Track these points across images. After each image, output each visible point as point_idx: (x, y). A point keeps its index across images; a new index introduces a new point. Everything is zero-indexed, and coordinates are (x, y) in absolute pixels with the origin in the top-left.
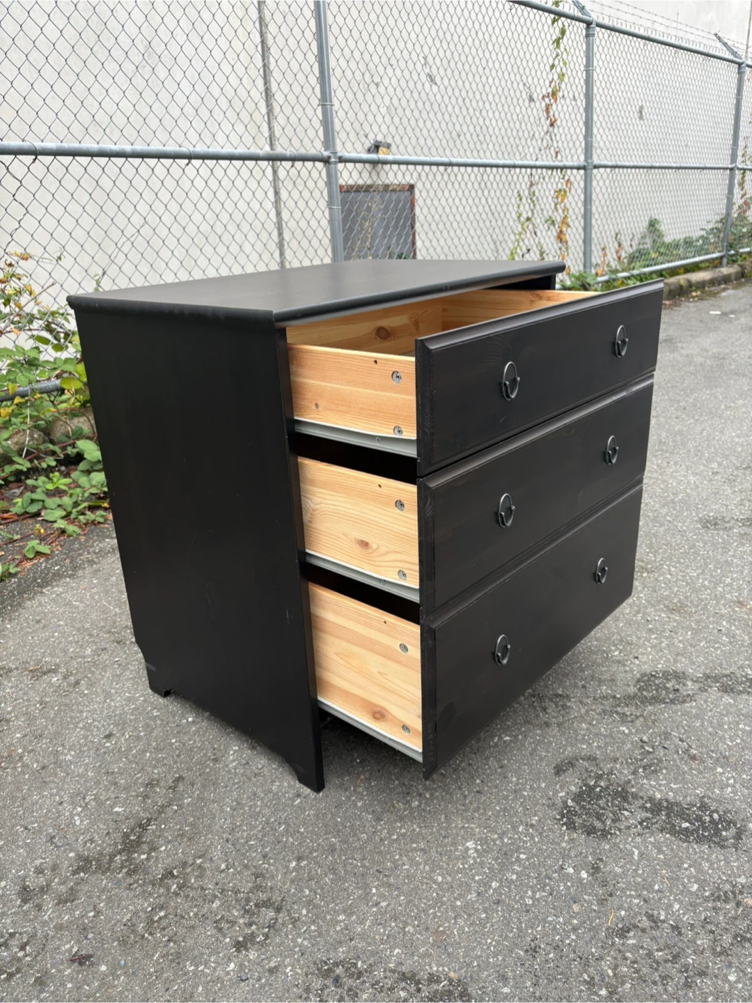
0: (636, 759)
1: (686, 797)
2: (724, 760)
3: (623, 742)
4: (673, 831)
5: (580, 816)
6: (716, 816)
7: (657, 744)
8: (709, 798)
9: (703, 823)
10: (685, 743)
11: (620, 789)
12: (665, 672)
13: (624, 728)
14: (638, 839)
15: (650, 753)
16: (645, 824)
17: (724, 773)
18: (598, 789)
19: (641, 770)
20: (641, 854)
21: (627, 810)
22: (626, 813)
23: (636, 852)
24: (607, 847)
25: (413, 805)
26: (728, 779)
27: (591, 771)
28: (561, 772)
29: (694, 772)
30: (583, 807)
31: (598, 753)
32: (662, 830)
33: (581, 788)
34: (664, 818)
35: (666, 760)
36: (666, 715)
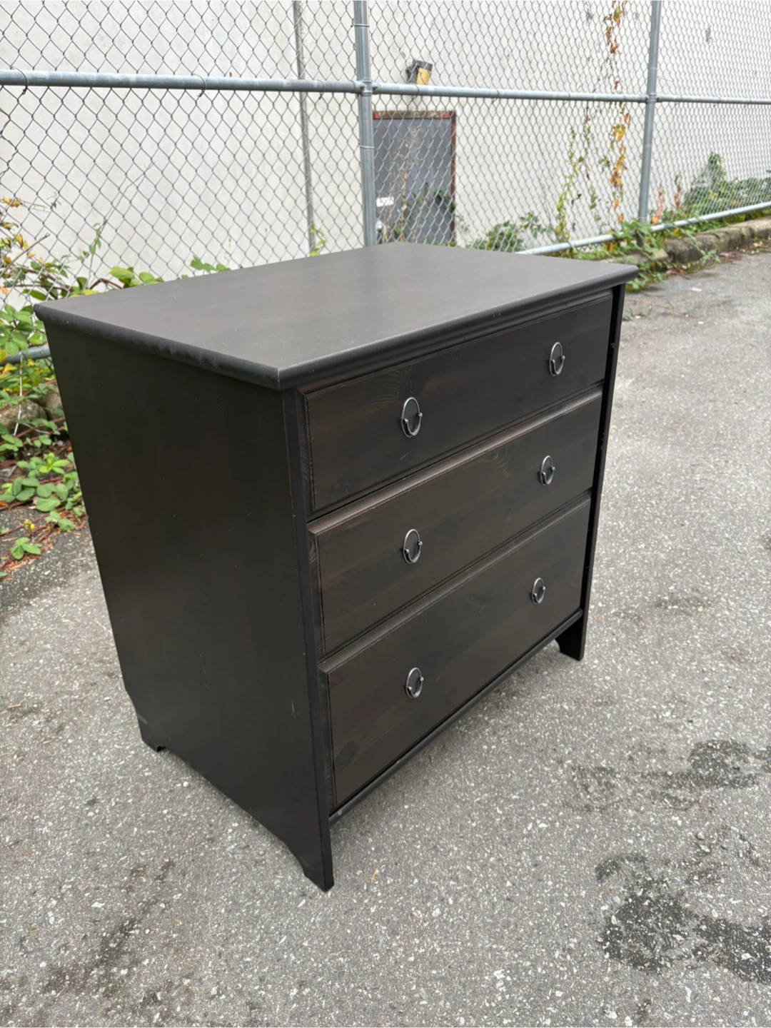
0: (690, 862)
1: (746, 917)
3: (676, 839)
4: (733, 967)
5: (625, 940)
7: (714, 842)
9: (766, 953)
10: (746, 843)
11: (671, 904)
12: (724, 742)
13: (677, 818)
14: (692, 975)
15: (707, 853)
16: (700, 953)
18: (646, 903)
19: (696, 878)
20: (695, 995)
21: (679, 933)
22: (679, 937)
23: (689, 992)
24: (656, 984)
25: (433, 914)
27: (639, 877)
28: (604, 876)
29: (756, 882)
30: (629, 927)
31: (646, 851)
32: (719, 962)
33: (627, 900)
34: (721, 945)
35: (725, 865)
36: (724, 802)
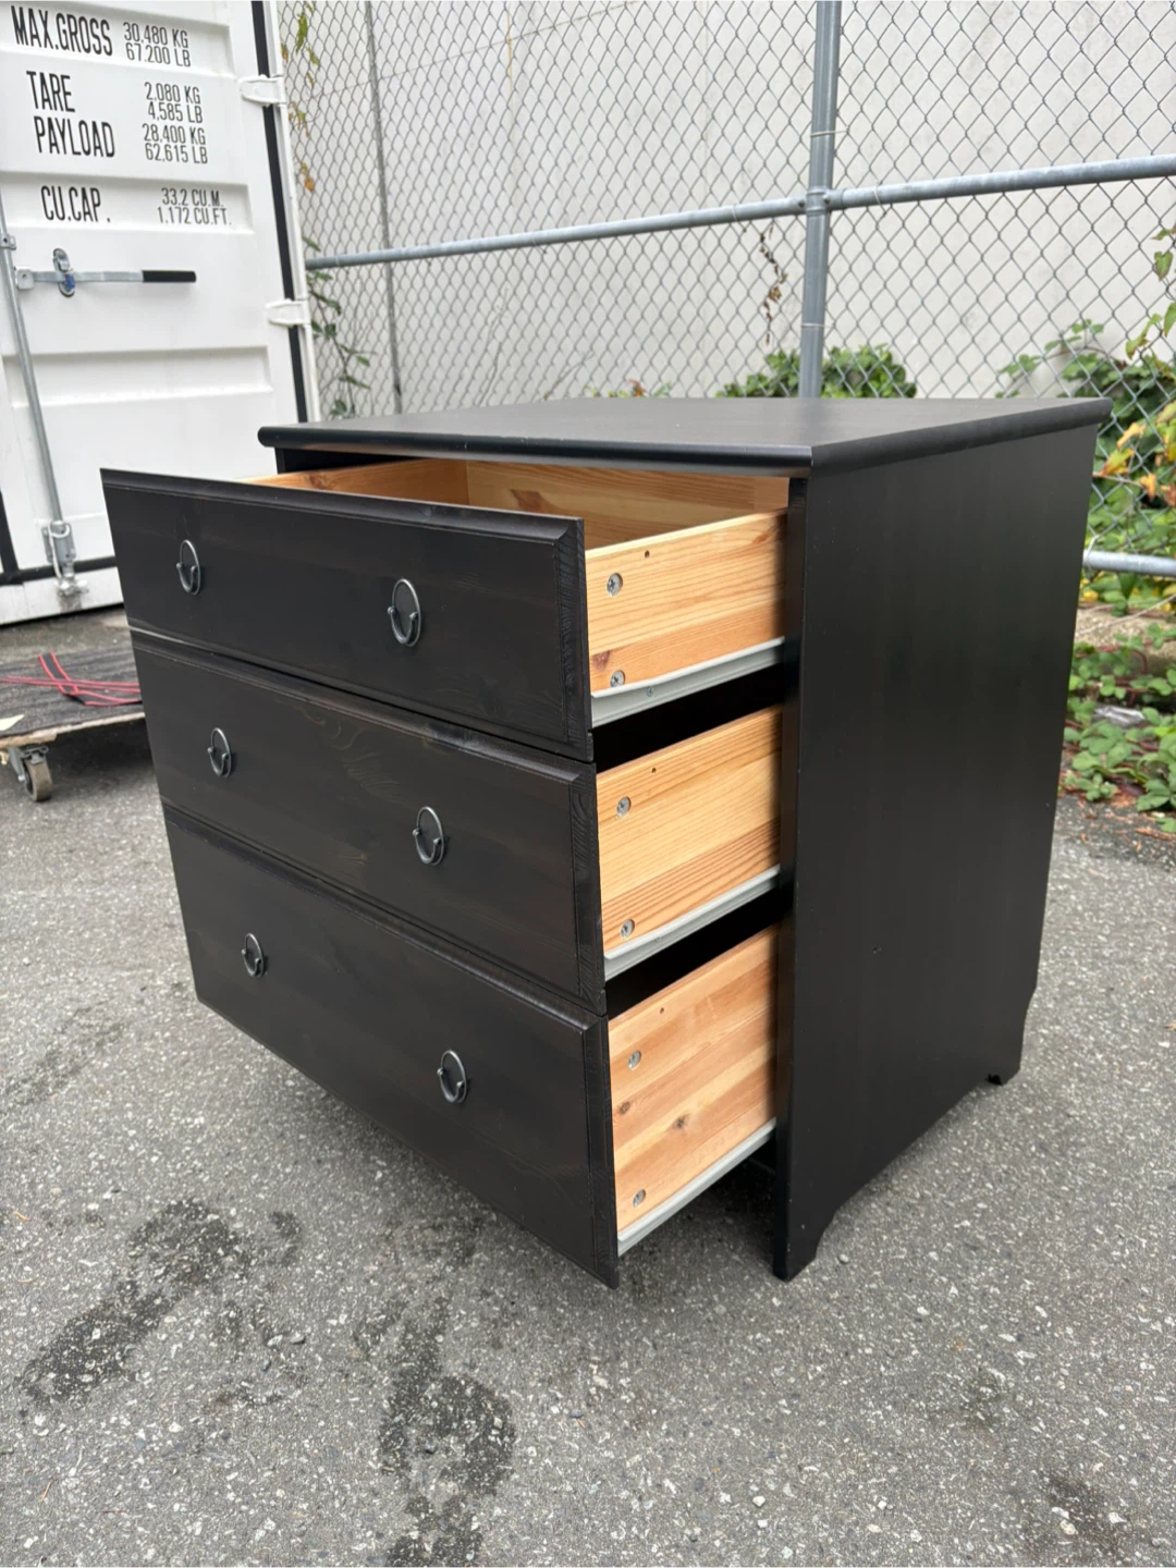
1: (146, 1353)
2: (193, 1443)
3: (306, 1310)
4: (92, 1318)
5: (185, 1222)
6: (87, 1378)
7: (282, 1356)
8: (126, 1386)
9: (87, 1358)
10: (264, 1400)
11: (207, 1276)
13: (342, 1321)
14: (107, 1273)
15: (265, 1341)
16: (128, 1287)
17: (165, 1431)
18: (220, 1251)
19: (232, 1314)
20: (83, 1269)
21: (166, 1273)
22: (159, 1272)
23: (90, 1264)
24: (117, 1237)
26: (148, 1432)
27: (261, 1251)
28: (276, 1219)
29: (191, 1387)
30: (198, 1228)
31: (298, 1270)
32: (106, 1305)
33: (234, 1233)
34: (125, 1312)
35: (237, 1357)
36: (356, 1399)
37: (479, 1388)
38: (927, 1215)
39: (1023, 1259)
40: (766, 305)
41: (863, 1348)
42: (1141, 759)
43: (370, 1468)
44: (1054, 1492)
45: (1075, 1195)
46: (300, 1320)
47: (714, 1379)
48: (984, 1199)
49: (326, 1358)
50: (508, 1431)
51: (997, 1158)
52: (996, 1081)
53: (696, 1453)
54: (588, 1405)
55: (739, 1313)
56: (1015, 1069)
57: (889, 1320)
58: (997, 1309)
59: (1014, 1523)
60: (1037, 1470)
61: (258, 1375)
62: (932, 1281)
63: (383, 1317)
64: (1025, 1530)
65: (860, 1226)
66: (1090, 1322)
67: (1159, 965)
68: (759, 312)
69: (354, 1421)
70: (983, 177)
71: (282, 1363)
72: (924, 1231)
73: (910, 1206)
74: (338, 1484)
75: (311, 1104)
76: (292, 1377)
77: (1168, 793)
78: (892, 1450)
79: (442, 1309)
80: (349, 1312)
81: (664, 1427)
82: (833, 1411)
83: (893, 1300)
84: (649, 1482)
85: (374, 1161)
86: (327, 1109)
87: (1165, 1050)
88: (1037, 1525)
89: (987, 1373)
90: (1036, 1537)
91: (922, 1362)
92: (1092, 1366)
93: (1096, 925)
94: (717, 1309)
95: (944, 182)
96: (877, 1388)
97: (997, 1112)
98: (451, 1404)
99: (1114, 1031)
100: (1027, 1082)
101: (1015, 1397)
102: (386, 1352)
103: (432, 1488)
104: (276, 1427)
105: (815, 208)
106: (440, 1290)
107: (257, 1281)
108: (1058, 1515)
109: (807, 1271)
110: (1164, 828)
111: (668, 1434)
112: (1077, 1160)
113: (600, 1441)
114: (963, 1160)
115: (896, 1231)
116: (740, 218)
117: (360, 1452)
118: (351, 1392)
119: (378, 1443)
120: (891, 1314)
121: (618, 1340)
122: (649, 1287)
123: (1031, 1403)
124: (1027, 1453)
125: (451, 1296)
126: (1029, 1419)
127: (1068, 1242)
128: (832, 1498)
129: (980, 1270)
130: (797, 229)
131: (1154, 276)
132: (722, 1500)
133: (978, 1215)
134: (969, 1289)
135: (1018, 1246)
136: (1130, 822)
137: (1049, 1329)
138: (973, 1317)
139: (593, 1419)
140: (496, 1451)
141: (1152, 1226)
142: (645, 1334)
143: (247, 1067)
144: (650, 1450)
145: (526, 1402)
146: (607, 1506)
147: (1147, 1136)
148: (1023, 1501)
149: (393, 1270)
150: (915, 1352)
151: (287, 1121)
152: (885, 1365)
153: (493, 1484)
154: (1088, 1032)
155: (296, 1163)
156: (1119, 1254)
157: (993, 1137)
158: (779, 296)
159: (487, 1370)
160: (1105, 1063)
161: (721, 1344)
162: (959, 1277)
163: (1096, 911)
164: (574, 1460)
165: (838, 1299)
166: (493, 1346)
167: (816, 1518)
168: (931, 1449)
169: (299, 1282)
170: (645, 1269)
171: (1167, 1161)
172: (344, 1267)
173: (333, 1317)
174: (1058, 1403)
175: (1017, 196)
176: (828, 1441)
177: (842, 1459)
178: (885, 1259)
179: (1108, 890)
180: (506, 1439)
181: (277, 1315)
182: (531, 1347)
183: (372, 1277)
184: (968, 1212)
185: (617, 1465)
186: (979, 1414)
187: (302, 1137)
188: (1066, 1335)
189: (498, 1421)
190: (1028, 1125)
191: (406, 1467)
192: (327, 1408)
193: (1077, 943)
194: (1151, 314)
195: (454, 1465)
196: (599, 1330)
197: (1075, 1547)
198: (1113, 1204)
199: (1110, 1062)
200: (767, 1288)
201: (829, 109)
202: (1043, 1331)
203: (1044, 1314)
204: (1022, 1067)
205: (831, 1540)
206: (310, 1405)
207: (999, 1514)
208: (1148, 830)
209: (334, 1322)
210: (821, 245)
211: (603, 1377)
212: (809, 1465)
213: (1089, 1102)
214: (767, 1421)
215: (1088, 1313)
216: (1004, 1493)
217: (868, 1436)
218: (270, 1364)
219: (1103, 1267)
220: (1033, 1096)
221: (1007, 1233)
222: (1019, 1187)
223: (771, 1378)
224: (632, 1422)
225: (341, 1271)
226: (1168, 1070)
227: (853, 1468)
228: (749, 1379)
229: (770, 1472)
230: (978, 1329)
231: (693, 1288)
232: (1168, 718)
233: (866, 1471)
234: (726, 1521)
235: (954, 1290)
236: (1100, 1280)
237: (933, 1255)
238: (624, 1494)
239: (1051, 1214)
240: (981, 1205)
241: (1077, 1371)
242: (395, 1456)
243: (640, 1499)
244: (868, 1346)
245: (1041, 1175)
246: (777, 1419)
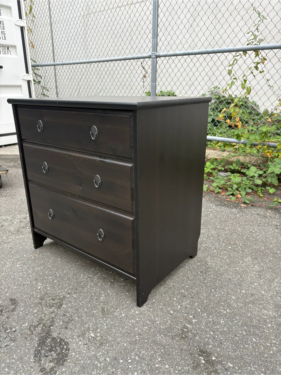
3: (17, 323)
10: (4, 346)
13: (26, 325)
15: (5, 331)
27: (6, 309)
28: (11, 300)
31: (16, 313)
36: (29, 344)
37: (61, 339)
38: (174, 289)
39: (196, 298)
40: (143, 79)
41: (157, 322)
42: (227, 184)
43: (31, 361)
44: (200, 353)
45: (208, 283)
46: (15, 325)
47: (121, 332)
48: (188, 285)
49: (21, 335)
50: (68, 349)
51: (191, 275)
52: (191, 257)
53: (115, 351)
54: (89, 341)
55: (128, 316)
56: (196, 254)
57: (164, 315)
58: (189, 310)
59: (191, 361)
60: (196, 348)
61: (3, 340)
62: (174, 305)
63: (37, 323)
64: (193, 363)
65: (158, 293)
66: (210, 312)
67: (229, 229)
68: (141, 80)
69: (28, 350)
70: (191, 51)
71: (10, 336)
72: (173, 293)
73: (170, 287)
74: (22, 366)
75: (23, 270)
76: (12, 340)
77: (233, 191)
78: (163, 346)
79: (53, 320)
80: (28, 323)
81: (108, 345)
82: (149, 338)
83: (165, 310)
84: (103, 359)
85: (38, 284)
86: (27, 272)
87: (230, 249)
88: (196, 361)
89: (186, 326)
90: (195, 364)
91: (171, 324)
92: (210, 322)
93: (216, 221)
94: (122, 315)
95: (182, 52)
96: (160, 331)
97: (192, 265)
98: (54, 344)
99: (219, 245)
100: (199, 257)
101: (192, 331)
102: (37, 332)
103: (47, 365)
104: (7, 353)
105: (154, 57)
106: (53, 315)
107: (4, 316)
108: (201, 359)
109: (145, 304)
110: (232, 199)
111: (108, 347)
112: (209, 275)
113: (91, 350)
114: (183, 276)
115: (167, 294)
116: (137, 58)
117: (29, 357)
118: (27, 343)
119: (33, 355)
120: (164, 313)
121: (98, 324)
122: (106, 311)
123: (195, 332)
124: (194, 344)
125: (55, 317)
126: (195, 336)
127: (206, 294)
128: (148, 359)
129: (186, 301)
130: (149, 61)
131: (228, 75)
132: (121, 362)
133: (186, 289)
134: (183, 306)
135: (194, 295)
136: (224, 198)
137: (201, 314)
138: (183, 312)
139: (90, 344)
140: (64, 355)
141: (225, 289)
142: (104, 322)
143: (7, 262)
144: (104, 351)
145: (73, 342)
146: (92, 366)
147: (225, 268)
148: (193, 356)
149: (41, 311)
150: (169, 322)
151: (16, 275)
152: (162, 326)
153: (63, 363)
154: (213, 245)
155: (18, 286)
156: (217, 296)
157: (190, 270)
158: (146, 77)
159: (63, 334)
160: (216, 252)
161: (123, 323)
162: (181, 304)
163: (216, 218)
164: (84, 355)
165: (152, 311)
166: (65, 328)
167: (143, 364)
168: (172, 345)
169: (15, 316)
170: (105, 306)
171: (229, 274)
172: (28, 311)
173: (24, 324)
174: (202, 332)
175: (198, 56)
176: (147, 345)
177: (151, 349)
178: (164, 300)
179: (219, 213)
180: (67, 351)
181: (9, 325)
182: (75, 328)
183: (35, 313)
184: (183, 288)
185: (95, 355)
186: (183, 336)
187: (20, 279)
188: (204, 315)
189: (65, 347)
190: (198, 267)
191: (41, 360)
192: (21, 347)
193: (211, 225)
194: (228, 83)
195: (53, 359)
196: (93, 322)
197: (204, 366)
198: (216, 284)
199: (218, 252)
200: (135, 309)
201: (156, 34)
202: (199, 315)
203: (200, 311)
204: (198, 254)
205: (147, 369)
206: (16, 347)
207: (187, 360)
208: (228, 199)
209: (24, 325)
210: (155, 65)
211: (93, 334)
212: (142, 351)
213: (212, 261)
214: (133, 341)
215: (210, 310)
216: (188, 354)
217: (157, 343)
218: (6, 337)
219: (213, 299)
220: (200, 261)
221: (192, 293)
222: (196, 282)
223: (135, 331)
224: (99, 345)
225: (27, 312)
226: (230, 253)
227: (153, 351)
228: (129, 331)
229: (133, 354)
230: (184, 315)
231: (117, 310)
232: (233, 175)
233: (156, 352)
234: (121, 367)
235: (179, 307)
236: (213, 302)
237: (175, 299)
238: (96, 362)
239: (203, 287)
240: (187, 286)
241: (207, 324)
242: (38, 358)
243: (100, 363)
244: (158, 321)
245: (201, 279)
246: (135, 341)
